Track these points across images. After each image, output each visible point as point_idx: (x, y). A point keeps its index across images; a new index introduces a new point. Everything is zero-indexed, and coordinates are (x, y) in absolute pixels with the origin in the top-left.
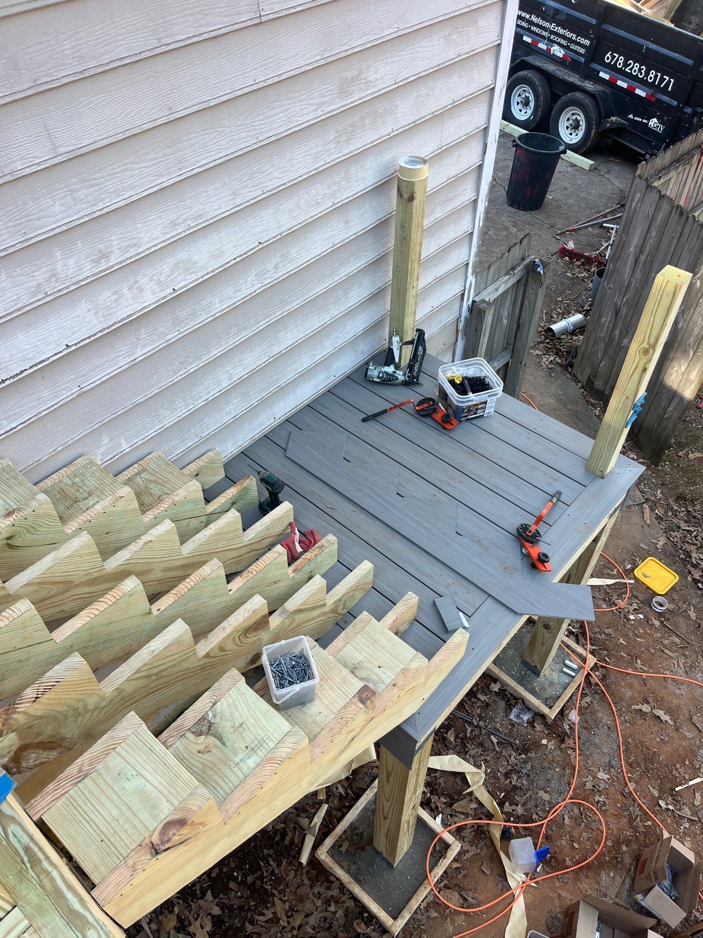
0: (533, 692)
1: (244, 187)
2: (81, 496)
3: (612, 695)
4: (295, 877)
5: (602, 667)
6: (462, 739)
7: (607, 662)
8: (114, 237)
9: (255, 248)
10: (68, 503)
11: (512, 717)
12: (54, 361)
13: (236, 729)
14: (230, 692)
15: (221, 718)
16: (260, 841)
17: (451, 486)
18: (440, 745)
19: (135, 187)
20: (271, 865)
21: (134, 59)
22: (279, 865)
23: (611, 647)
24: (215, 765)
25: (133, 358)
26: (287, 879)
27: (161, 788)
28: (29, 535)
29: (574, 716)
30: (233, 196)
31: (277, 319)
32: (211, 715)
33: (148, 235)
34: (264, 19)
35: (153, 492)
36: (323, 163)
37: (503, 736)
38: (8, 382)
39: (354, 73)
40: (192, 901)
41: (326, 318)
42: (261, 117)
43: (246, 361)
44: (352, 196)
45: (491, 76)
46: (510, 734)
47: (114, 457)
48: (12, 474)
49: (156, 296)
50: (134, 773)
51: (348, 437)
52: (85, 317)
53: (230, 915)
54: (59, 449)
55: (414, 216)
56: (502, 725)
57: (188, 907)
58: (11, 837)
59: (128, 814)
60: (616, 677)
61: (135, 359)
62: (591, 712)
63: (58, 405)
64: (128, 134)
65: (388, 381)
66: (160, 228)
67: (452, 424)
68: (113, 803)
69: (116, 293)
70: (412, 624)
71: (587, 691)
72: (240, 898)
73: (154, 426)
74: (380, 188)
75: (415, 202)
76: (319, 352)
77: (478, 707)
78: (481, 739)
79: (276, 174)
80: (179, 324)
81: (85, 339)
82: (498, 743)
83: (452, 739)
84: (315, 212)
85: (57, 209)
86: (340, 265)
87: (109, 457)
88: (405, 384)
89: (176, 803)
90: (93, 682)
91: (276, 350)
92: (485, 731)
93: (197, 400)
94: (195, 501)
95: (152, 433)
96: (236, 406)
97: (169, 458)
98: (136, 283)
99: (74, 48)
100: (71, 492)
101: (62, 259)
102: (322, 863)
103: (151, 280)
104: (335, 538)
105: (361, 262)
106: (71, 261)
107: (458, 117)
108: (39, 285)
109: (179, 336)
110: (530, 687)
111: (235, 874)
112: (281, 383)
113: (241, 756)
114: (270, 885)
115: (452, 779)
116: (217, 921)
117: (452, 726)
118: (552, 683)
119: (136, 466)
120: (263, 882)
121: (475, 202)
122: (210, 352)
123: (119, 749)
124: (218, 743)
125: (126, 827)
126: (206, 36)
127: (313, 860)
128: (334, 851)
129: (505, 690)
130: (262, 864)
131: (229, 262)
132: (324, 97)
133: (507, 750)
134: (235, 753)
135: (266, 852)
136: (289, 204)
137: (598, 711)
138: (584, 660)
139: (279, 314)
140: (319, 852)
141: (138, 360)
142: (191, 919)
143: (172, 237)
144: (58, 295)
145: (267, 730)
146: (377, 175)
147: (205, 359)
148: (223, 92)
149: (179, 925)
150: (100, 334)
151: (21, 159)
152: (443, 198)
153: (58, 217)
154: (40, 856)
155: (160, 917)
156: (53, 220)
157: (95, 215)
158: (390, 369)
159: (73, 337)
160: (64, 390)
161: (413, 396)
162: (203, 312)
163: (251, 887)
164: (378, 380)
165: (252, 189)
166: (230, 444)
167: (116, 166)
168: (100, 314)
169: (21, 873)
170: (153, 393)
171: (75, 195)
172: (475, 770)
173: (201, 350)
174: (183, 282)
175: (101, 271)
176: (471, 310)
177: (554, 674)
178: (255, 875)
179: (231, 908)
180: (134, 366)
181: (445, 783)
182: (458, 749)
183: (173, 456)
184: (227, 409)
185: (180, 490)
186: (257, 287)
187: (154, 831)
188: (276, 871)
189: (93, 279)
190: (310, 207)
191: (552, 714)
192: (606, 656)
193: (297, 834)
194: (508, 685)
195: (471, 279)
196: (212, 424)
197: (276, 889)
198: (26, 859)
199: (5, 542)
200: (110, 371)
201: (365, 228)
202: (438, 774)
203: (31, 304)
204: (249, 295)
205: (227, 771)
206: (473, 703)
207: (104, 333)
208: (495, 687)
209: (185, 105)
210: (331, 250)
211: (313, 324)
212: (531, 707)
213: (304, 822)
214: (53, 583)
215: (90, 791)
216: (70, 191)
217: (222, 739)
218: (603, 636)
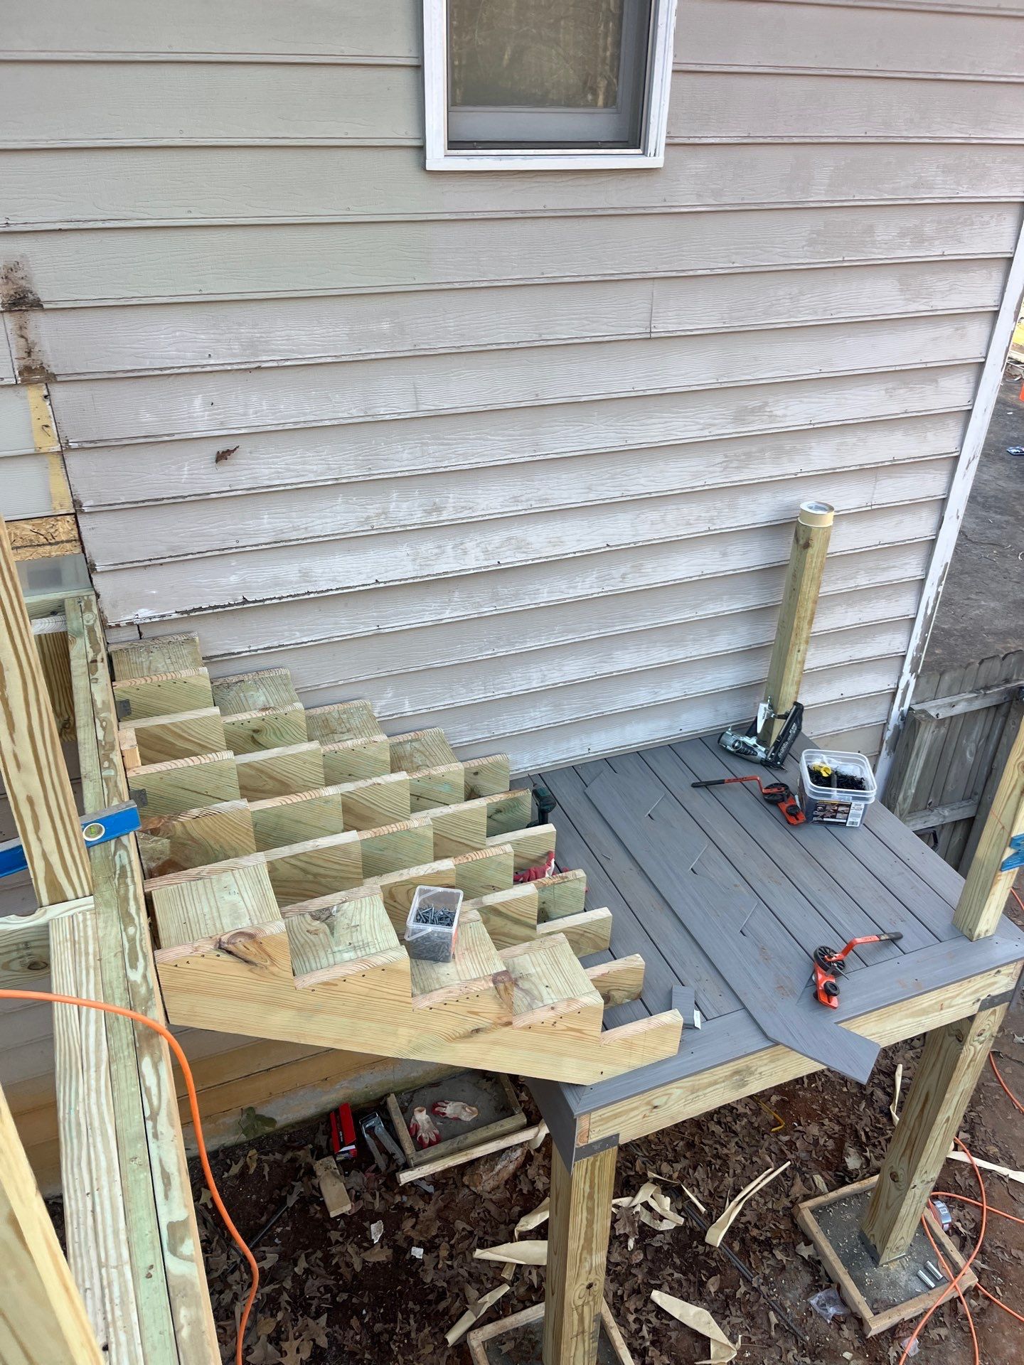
0: (860, 1284)
1: (603, 485)
2: (340, 730)
3: (984, 1341)
4: (433, 1353)
5: (987, 1298)
6: (727, 1297)
7: (995, 1294)
8: (451, 495)
9: (600, 548)
10: (327, 731)
11: (813, 1302)
12: (360, 591)
13: (349, 927)
14: (363, 899)
15: (342, 915)
16: (410, 1288)
17: (763, 883)
18: (692, 1290)
19: (484, 455)
20: (409, 1325)
21: (511, 346)
22: (419, 1330)
23: (1013, 1277)
24: (315, 946)
25: (439, 617)
26: (421, 1352)
27: (250, 908)
28: (274, 737)
29: (911, 1345)
30: (587, 490)
31: (614, 633)
32: (335, 909)
33: (486, 503)
34: (653, 335)
35: (415, 760)
36: (702, 483)
37: (789, 1321)
38: (312, 595)
39: (757, 403)
40: (302, 1316)
41: (679, 654)
42: (635, 423)
43: (566, 668)
44: (735, 527)
45: (957, 443)
46: (801, 1322)
47: (393, 715)
48: (286, 681)
49: (478, 562)
50: (237, 891)
51: (665, 796)
52: (402, 560)
53: (335, 1356)
54: (340, 683)
55: (807, 566)
56: (793, 1305)
57: (294, 1320)
58: (117, 858)
59: (216, 914)
60: (1000, 1319)
61: (442, 620)
62: (940, 1351)
63: (352, 637)
64: (489, 408)
65: (744, 754)
66: (501, 499)
67: (797, 819)
68: (209, 903)
69: (439, 547)
70: (634, 1000)
71: (946, 1319)
72: (356, 1342)
73: (444, 700)
74: (775, 529)
75: (810, 551)
76: (663, 692)
77: (769, 1266)
78: (755, 1308)
79: (642, 481)
80: (497, 600)
81: (396, 580)
82: (777, 1326)
83: (713, 1290)
84: (684, 532)
85: (405, 456)
86: (709, 599)
87: (388, 714)
88: (765, 763)
89: (256, 922)
90: (250, 836)
91: (607, 668)
92: (764, 1301)
93: (499, 689)
94: (452, 785)
95: (439, 705)
96: (544, 714)
97: (452, 742)
98: (462, 544)
99: (458, 326)
100: (334, 724)
101: (397, 501)
102: (471, 1351)
103: (478, 545)
104: (585, 875)
105: (737, 605)
106: (405, 505)
107: (901, 477)
108: (368, 518)
109: (495, 613)
110: (858, 1274)
111: (364, 1312)
112: (606, 709)
113: (341, 948)
114: (399, 1347)
115: (689, 1340)
116: (318, 1354)
117: (720, 1272)
118: (893, 1284)
119: (412, 734)
120: (391, 1339)
121: (922, 582)
122: (526, 642)
123: (236, 872)
124: (328, 931)
125: (209, 922)
126: (588, 340)
127: (462, 1345)
128: (493, 1345)
129: (819, 1262)
130: (400, 1316)
131: (567, 554)
132: (715, 419)
133: (786, 1341)
134: (338, 944)
135: (411, 1305)
136: (652, 515)
137: (951, 1352)
138: (957, 1271)
139: (619, 628)
140: (472, 1335)
141: (444, 622)
142: (291, 1336)
143: (511, 512)
144: (383, 532)
145: (376, 939)
146: (774, 513)
147: (519, 648)
148: (598, 392)
149: (274, 1335)
150: (411, 581)
151: (385, 406)
152: (871, 565)
153: (403, 463)
154: (129, 874)
155: (259, 1315)
156: (399, 464)
157: (438, 470)
158: (752, 741)
159: (385, 575)
160: (362, 624)
161: (767, 778)
162: (527, 597)
163: (375, 1337)
164: (732, 750)
165: (612, 489)
166: (527, 756)
167: (471, 433)
168: (418, 561)
169: (109, 879)
170: (452, 663)
171: (425, 448)
172: (726, 1341)
173: (516, 636)
174: (511, 558)
175: (431, 523)
176: (904, 718)
177: (904, 1273)
178: (386, 1326)
179: (340, 1348)
180: (437, 626)
181: (677, 1340)
182: (715, 1306)
183: (458, 741)
184: (532, 714)
185: (441, 767)
186: (595, 591)
187: (227, 933)
188: (413, 1335)
189: (420, 527)
190: (678, 525)
191: (877, 1325)
192: (999, 1285)
193: (457, 1304)
194: (825, 1256)
195: (908, 677)
196: (510, 723)
197: (403, 1355)
198: (118, 872)
199: (251, 733)
200: (412, 622)
201: (749, 568)
202: (672, 1324)
203: (356, 532)
204: (584, 596)
205: (322, 954)
206: (764, 1257)
207: (415, 581)
208: (805, 1251)
209: (553, 395)
210: (697, 578)
211: (660, 655)
212: (850, 1304)
213: (472, 1293)
214: (271, 777)
215: (197, 889)
216: (421, 443)
217: (333, 929)
218: (1007, 1257)
